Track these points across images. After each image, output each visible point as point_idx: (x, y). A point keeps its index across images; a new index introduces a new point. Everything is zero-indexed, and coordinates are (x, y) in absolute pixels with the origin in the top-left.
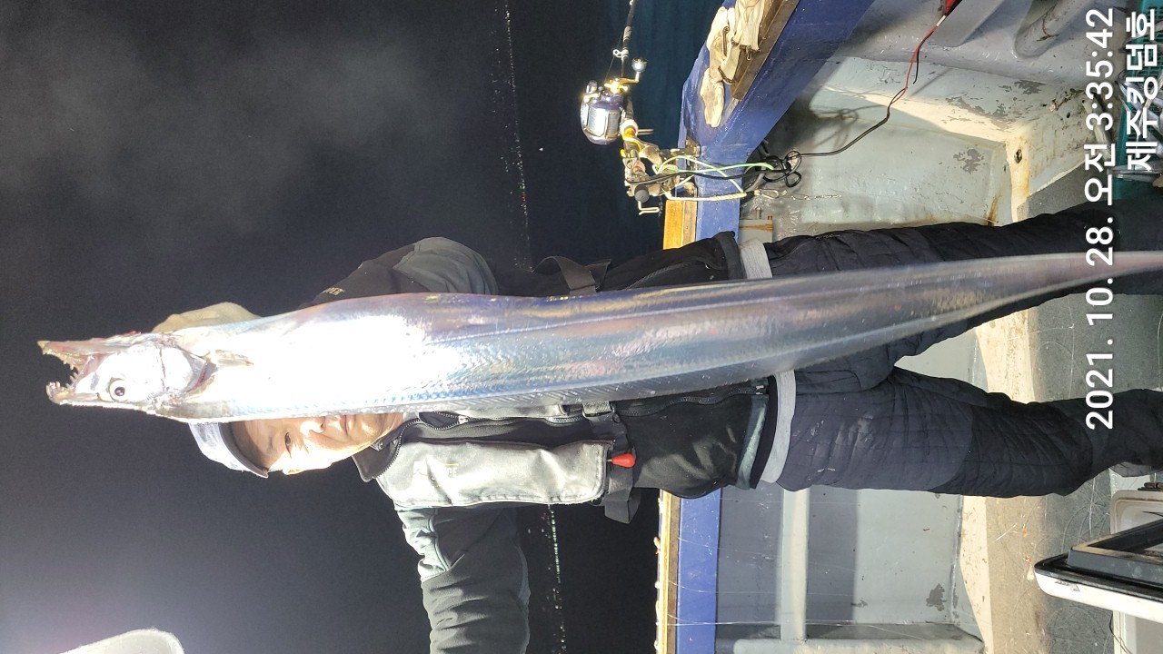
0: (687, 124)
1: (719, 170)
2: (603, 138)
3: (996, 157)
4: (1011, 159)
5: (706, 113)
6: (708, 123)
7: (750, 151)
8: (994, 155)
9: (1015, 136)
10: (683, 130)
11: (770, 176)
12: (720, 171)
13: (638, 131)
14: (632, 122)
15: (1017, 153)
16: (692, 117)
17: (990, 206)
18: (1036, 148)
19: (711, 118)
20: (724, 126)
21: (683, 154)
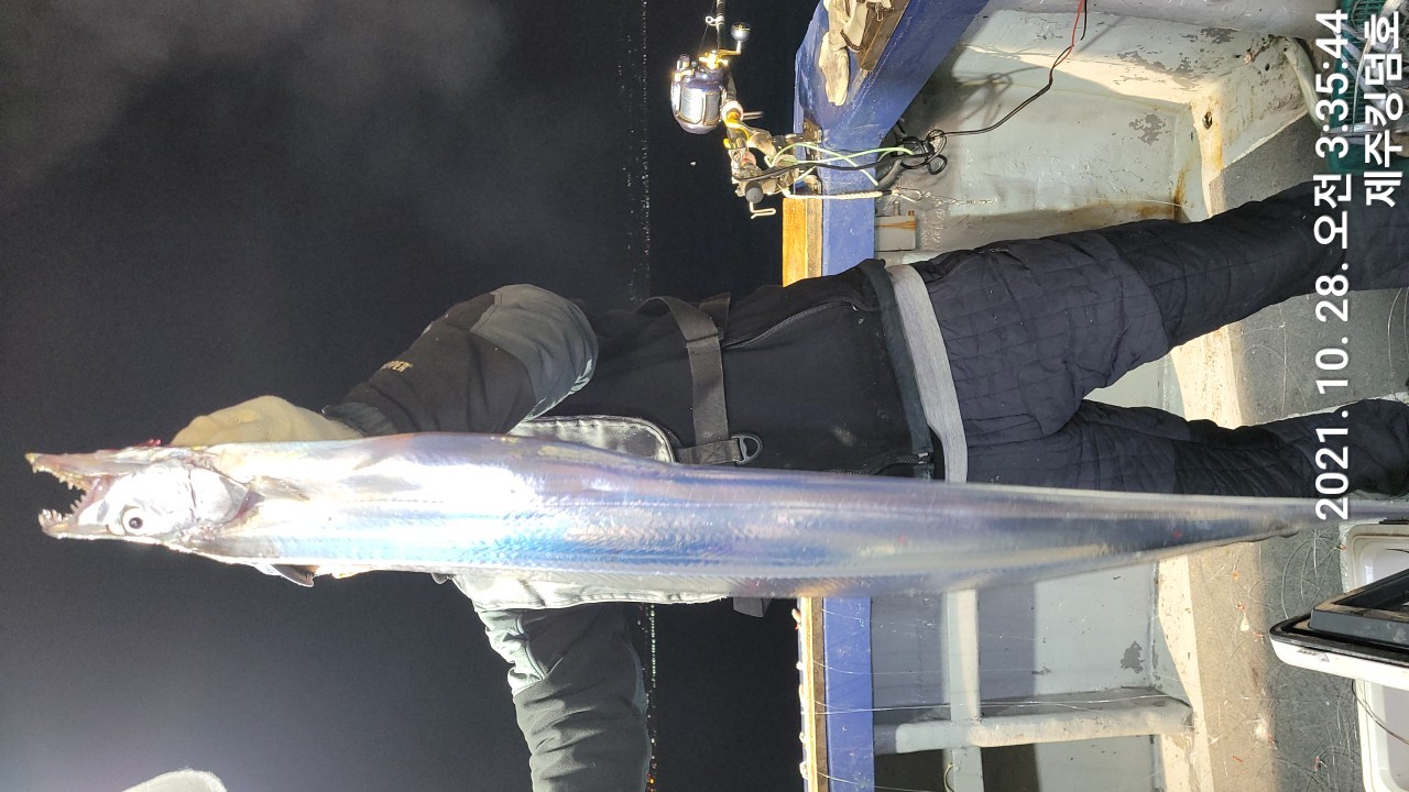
0: (804, 103)
1: (846, 158)
2: (700, 125)
3: (1180, 123)
4: (1199, 124)
5: (827, 88)
6: (830, 101)
7: (883, 133)
8: (1177, 120)
9: (1203, 95)
10: (799, 111)
11: (908, 162)
12: (848, 160)
13: (743, 115)
14: (735, 104)
15: (1207, 117)
16: (810, 93)
17: (1175, 183)
18: (1229, 109)
19: (834, 94)
20: (851, 104)
21: (801, 141)
